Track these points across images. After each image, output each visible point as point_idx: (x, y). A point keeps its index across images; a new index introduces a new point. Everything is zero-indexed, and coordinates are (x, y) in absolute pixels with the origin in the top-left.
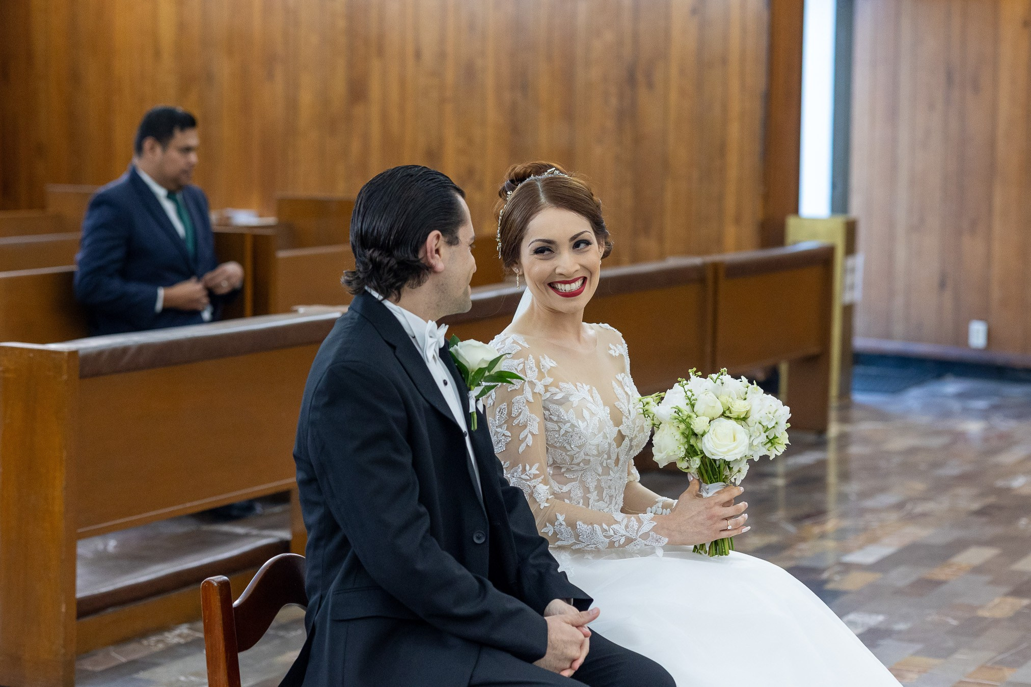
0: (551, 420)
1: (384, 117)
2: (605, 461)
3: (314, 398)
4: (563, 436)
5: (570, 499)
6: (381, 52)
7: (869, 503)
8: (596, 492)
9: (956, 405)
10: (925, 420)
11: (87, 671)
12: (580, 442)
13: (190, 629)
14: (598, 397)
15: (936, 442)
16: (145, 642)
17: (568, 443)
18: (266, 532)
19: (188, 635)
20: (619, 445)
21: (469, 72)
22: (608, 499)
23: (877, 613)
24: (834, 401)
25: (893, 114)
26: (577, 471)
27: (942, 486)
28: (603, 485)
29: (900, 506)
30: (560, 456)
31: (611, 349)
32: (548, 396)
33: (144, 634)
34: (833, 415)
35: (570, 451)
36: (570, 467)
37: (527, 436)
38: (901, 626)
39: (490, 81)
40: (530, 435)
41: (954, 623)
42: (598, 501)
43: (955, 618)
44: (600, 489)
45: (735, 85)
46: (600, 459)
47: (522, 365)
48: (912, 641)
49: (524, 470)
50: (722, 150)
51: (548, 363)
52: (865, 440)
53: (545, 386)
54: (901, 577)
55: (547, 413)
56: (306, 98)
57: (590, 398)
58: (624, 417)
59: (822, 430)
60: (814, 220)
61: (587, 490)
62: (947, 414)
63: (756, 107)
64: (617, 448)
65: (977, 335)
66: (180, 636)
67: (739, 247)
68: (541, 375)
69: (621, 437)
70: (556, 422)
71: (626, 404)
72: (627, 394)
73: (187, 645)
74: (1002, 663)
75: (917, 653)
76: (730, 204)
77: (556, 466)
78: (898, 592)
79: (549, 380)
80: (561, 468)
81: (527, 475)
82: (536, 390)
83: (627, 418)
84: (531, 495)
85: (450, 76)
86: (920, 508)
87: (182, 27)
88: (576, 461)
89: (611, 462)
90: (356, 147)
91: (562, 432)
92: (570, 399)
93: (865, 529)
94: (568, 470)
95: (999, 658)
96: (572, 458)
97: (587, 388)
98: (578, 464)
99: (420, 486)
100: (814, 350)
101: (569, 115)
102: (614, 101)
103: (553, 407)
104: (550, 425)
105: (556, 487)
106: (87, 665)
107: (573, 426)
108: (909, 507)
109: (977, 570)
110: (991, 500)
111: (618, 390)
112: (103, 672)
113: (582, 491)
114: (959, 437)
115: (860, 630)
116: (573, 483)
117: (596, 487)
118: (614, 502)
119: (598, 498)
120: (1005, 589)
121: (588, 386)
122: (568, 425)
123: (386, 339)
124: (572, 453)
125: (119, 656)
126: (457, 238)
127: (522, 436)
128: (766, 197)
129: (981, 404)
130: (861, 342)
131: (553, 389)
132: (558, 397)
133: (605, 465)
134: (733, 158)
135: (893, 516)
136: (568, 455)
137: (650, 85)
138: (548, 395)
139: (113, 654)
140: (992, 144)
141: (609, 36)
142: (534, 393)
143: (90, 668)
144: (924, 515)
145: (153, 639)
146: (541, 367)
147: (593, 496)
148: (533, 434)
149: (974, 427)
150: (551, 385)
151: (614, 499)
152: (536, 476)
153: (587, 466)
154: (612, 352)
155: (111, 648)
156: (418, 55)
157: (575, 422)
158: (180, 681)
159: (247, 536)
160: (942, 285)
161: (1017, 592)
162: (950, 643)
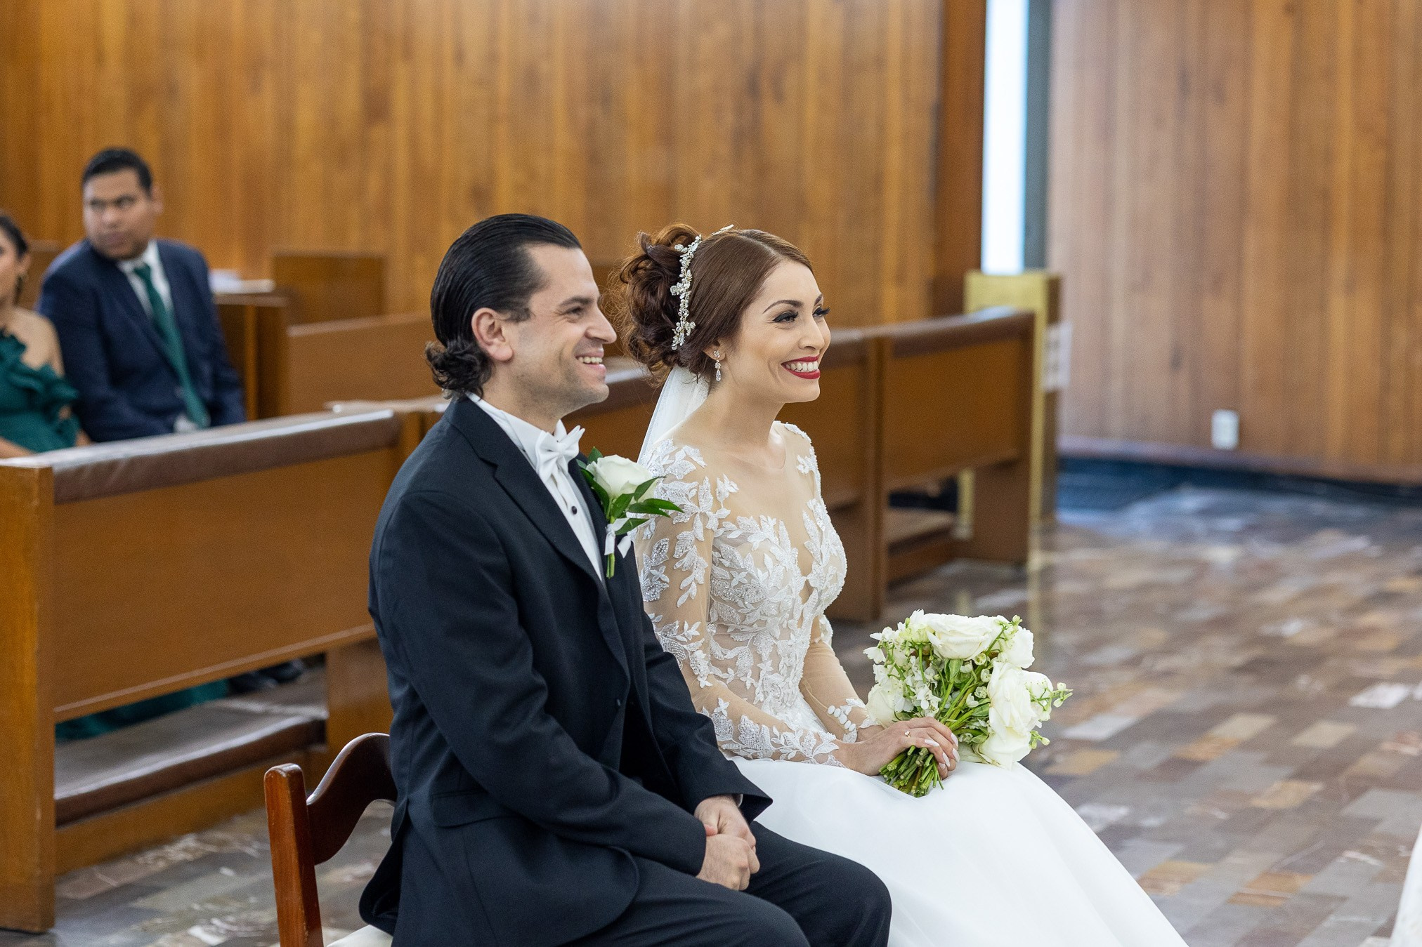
0: (721, 564)
1: (414, 143)
2: (786, 622)
3: (385, 539)
4: (734, 588)
5: (735, 668)
6: (408, 53)
7: (1093, 659)
8: (771, 661)
9: (1198, 526)
10: (1156, 546)
11: (67, 899)
12: (756, 598)
13: (199, 840)
14: (785, 533)
15: (1177, 575)
16: (140, 860)
17: (740, 598)
18: (291, 709)
19: (196, 850)
20: (805, 600)
21: (531, 80)
22: (786, 671)
23: (1118, 804)
24: (1035, 524)
25: (1106, 132)
26: (748, 633)
27: (1189, 635)
28: (780, 652)
29: (1134, 662)
30: (728, 613)
31: (799, 463)
32: (721, 534)
33: (137, 849)
34: (1035, 540)
35: (742, 608)
36: (739, 627)
37: (690, 585)
38: (1152, 822)
39: (558, 93)
40: (694, 585)
41: (1222, 816)
42: (772, 673)
43: (1223, 810)
44: (776, 657)
45: (895, 96)
46: (780, 619)
47: (694, 491)
48: (1167, 840)
49: (682, 629)
50: (878, 183)
51: (728, 487)
52: (1080, 575)
53: (719, 519)
54: (1146, 755)
55: (716, 554)
56: (306, 117)
57: (774, 539)
58: (815, 563)
59: (1020, 562)
60: (1003, 278)
61: (759, 658)
62: (1187, 537)
63: (924, 125)
64: (803, 604)
65: (1224, 431)
66: (186, 850)
67: (902, 317)
68: (717, 505)
69: (808, 589)
70: (728, 569)
71: (818, 545)
72: (819, 528)
73: (196, 862)
74: (1291, 868)
75: (1177, 857)
76: (890, 257)
77: (722, 626)
78: (1142, 776)
79: (725, 512)
80: (727, 627)
81: (684, 635)
82: (709, 526)
83: (818, 563)
84: (687, 663)
85: (504, 85)
86: (1163, 664)
87: (134, 21)
88: (748, 621)
89: (794, 622)
90: (374, 184)
91: (735, 583)
92: (749, 539)
93: (1092, 694)
94: (736, 631)
95: (1288, 861)
96: (744, 617)
97: (772, 522)
98: (751, 625)
99: (534, 653)
100: (1009, 453)
101: (667, 137)
102: (729, 119)
103: (725, 548)
104: (718, 571)
105: (718, 651)
106: (66, 891)
107: (750, 576)
108: (1147, 662)
109: (1247, 745)
110: (1257, 652)
111: (810, 525)
112: (92, 899)
113: (752, 659)
114: (1203, 568)
115: (1099, 827)
116: (742, 648)
117: (771, 656)
118: (792, 675)
119: (772, 669)
120: (1286, 771)
121: (775, 520)
122: (744, 574)
123: (483, 457)
124: (745, 610)
125: (108, 879)
126: (527, 310)
127: (683, 585)
128: (940, 247)
129: (1232, 524)
130: (1070, 442)
131: (729, 525)
132: (733, 536)
133: (784, 626)
134: (892, 195)
135: (1128, 676)
136: (739, 613)
137: (779, 96)
138: (721, 531)
139: (100, 876)
140: (1242, 173)
141: (722, 30)
142: (706, 530)
143: (70, 895)
144: (1168, 673)
145: (150, 855)
146: (718, 495)
147: (766, 666)
148: (698, 584)
149: (1222, 555)
150: (728, 518)
151: (793, 670)
152: (695, 638)
153: (761, 628)
154: (800, 467)
155: (95, 868)
156: (459, 57)
157: (752, 571)
158: (194, 910)
159: (265, 715)
160: (1176, 363)
161: (1303, 775)
162: (1220, 843)
